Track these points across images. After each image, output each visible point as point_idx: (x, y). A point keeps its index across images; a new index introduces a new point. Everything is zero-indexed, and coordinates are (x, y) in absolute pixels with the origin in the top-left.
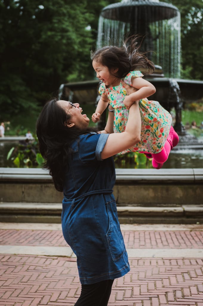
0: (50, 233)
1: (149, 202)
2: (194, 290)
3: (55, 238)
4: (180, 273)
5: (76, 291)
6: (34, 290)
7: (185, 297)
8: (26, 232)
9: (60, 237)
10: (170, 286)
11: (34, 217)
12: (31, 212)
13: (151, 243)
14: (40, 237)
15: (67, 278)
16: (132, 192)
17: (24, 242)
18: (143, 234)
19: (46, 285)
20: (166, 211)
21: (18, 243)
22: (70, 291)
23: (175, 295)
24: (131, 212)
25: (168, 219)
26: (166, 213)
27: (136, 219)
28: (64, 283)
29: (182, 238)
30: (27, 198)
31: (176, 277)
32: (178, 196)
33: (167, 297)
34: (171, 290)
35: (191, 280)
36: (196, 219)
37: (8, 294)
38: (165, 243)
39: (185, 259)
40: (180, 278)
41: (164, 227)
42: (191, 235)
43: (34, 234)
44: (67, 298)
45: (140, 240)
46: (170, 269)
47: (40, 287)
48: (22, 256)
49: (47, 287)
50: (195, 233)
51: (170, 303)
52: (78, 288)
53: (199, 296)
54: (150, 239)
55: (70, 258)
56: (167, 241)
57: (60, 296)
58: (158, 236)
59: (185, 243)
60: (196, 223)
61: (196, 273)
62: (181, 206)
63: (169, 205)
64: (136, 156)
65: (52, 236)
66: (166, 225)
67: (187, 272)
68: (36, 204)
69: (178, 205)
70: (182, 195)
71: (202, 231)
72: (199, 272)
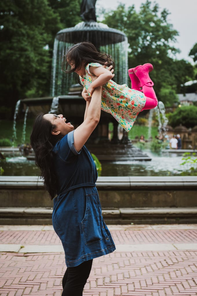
2: (120, 277)
3: (5, 237)
4: (111, 264)
5: (21, 279)
7: (112, 282)
9: (10, 236)
10: (101, 274)
15: (14, 270)
20: (104, 214)
22: (15, 279)
23: (104, 281)
26: (105, 215)
28: (10, 274)
29: (117, 236)
31: (107, 267)
32: (116, 200)
33: (97, 282)
34: (101, 277)
35: (119, 269)
36: (131, 220)
39: (117, 253)
40: (110, 267)
42: (125, 233)
44: (12, 285)
46: (103, 261)
50: (129, 232)
51: (99, 287)
52: (22, 277)
53: (125, 281)
55: (18, 254)
57: (6, 283)
59: (119, 240)
60: (130, 224)
61: (124, 263)
62: (118, 209)
63: (109, 208)
65: (3, 235)
67: (116, 263)
69: (115, 209)
70: (119, 200)
71: (135, 230)
72: (127, 263)
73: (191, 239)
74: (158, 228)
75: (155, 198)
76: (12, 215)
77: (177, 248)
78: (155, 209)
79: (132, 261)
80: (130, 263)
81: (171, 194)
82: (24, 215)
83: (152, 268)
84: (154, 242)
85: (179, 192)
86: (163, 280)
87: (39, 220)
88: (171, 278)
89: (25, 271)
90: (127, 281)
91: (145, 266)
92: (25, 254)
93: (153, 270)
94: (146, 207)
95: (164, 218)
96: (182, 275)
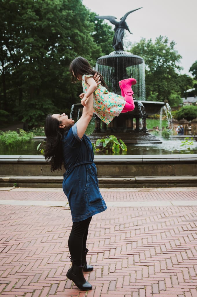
0: (56, 193)
1: (116, 175)
2: (131, 224)
3: (58, 196)
4: (126, 215)
5: (64, 226)
6: (40, 225)
7: (125, 228)
8: (42, 193)
10: (119, 223)
11: (47, 184)
12: (46, 181)
13: (113, 199)
14: (49, 196)
15: (60, 219)
16: (106, 169)
17: (39, 198)
18: (110, 193)
19: (48, 222)
20: (125, 180)
21: (35, 199)
22: (61, 225)
23: (119, 227)
24: (104, 181)
25: (126, 185)
26: (125, 181)
27: (107, 185)
28: (58, 221)
29: (133, 196)
30: (44, 173)
31: (123, 217)
32: (133, 171)
33: (115, 228)
34: (118, 225)
35: (131, 219)
36: (143, 185)
37: (25, 227)
38: (122, 199)
39: (131, 207)
40: (125, 218)
41: (124, 189)
42: (138, 194)
43: (46, 194)
44: (58, 230)
45: (107, 197)
46: (121, 213)
47: (43, 223)
48: (36, 207)
49: (47, 223)
50: (141, 193)
51: (116, 231)
52: (65, 224)
54: (114, 196)
55: (64, 208)
56: (123, 197)
57: (54, 228)
58: (118, 195)
59: (133, 199)
60: (143, 187)
61: (135, 215)
62: (135, 177)
63: (128, 177)
64: (113, 148)
65: (56, 195)
66: (125, 188)
67: (130, 214)
68: (49, 176)
69: (133, 177)
70: (135, 171)
71: (145, 191)
72: (137, 215)
73: (183, 198)
74: (162, 190)
75: (160, 170)
77: (173, 204)
78: (160, 177)
79: (141, 214)
80: (139, 214)
81: (170, 167)
83: (154, 219)
84: (158, 200)
85: (176, 165)
86: (161, 227)
88: (166, 226)
89: (67, 220)
90: (135, 228)
91: (149, 217)
93: (155, 220)
94: (154, 175)
95: (166, 183)
96: (174, 224)
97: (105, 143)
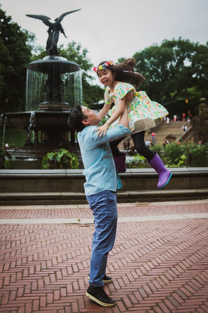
3: (58, 213)
4: (154, 229)
6: (78, 243)
8: (35, 211)
9: (60, 212)
10: (156, 237)
11: (34, 201)
23: (163, 241)
25: (119, 200)
30: (25, 189)
33: (160, 242)
34: (158, 238)
35: (164, 232)
36: (136, 200)
38: (129, 214)
39: (150, 222)
40: (156, 232)
42: (139, 209)
46: (146, 228)
50: (141, 208)
51: (164, 245)
53: (177, 240)
55: (80, 225)
59: (140, 213)
60: (136, 202)
61: (163, 229)
64: (71, 162)
65: (54, 212)
67: (157, 228)
73: (188, 211)
75: (149, 184)
76: (52, 198)
77: (186, 218)
78: (150, 191)
80: (166, 228)
82: (61, 198)
84: (166, 213)
86: (201, 238)
87: (71, 201)
90: (179, 240)
91: (179, 230)
92: (86, 224)
93: (187, 232)
94: (143, 190)
95: (158, 197)
97: (58, 157)
